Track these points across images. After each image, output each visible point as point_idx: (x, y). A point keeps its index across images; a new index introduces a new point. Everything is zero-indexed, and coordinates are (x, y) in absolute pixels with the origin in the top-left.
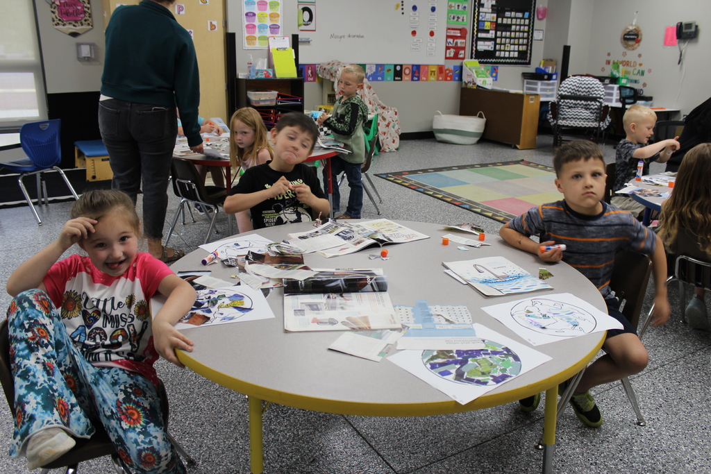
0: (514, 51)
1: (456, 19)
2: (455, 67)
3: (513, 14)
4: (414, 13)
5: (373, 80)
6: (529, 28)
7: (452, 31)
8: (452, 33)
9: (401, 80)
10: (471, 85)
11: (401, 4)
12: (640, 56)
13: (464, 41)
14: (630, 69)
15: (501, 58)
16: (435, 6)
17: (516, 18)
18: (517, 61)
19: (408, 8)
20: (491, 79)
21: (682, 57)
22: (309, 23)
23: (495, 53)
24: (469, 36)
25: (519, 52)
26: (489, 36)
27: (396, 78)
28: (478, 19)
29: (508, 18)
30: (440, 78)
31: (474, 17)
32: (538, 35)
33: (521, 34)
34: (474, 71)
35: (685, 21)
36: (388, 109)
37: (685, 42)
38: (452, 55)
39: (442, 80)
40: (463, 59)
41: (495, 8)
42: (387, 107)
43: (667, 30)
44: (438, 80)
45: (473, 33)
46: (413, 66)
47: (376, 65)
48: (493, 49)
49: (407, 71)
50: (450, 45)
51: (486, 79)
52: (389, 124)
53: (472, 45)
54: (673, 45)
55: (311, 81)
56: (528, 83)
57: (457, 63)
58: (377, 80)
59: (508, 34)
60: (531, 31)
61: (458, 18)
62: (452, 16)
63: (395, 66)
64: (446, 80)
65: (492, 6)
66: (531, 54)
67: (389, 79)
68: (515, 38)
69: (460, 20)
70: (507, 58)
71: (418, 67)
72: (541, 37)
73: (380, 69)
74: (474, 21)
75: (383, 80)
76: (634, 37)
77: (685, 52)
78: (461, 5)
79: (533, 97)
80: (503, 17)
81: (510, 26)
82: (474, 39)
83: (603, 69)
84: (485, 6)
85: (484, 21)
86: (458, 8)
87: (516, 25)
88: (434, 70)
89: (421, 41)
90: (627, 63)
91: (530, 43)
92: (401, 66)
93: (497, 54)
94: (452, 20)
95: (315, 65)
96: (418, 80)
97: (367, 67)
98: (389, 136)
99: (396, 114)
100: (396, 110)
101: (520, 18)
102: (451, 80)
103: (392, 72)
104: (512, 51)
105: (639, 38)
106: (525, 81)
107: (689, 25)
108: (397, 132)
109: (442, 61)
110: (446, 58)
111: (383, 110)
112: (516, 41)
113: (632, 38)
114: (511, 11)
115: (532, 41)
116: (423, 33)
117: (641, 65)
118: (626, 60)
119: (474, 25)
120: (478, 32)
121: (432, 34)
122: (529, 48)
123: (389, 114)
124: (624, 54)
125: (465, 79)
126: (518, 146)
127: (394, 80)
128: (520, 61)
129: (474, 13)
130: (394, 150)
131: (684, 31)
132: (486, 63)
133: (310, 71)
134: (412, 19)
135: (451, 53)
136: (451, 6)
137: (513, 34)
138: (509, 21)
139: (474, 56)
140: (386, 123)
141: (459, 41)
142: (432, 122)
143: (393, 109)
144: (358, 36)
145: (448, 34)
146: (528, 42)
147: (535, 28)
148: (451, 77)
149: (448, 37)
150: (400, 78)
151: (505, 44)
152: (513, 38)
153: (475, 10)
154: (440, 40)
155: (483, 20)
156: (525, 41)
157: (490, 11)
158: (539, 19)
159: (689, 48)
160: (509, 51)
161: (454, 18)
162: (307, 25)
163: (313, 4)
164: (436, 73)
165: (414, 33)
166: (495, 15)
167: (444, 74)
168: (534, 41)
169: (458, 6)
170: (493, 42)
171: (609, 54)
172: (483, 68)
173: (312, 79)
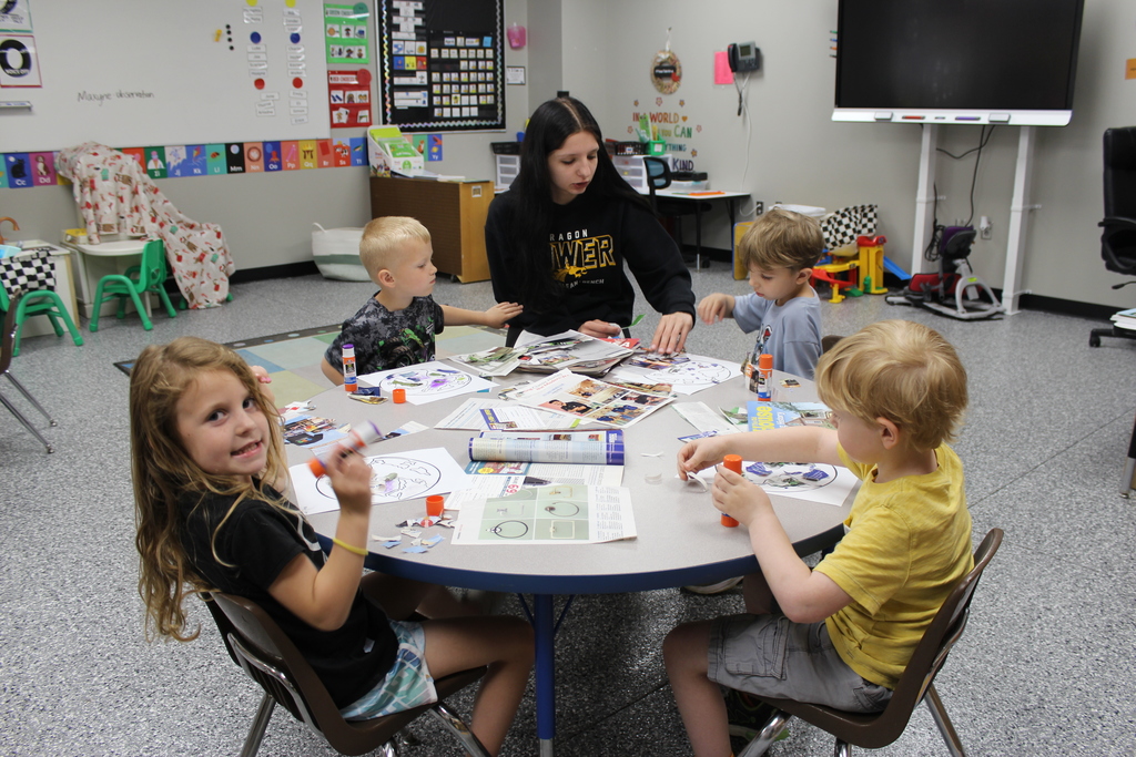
0: (470, 106)
1: (345, 54)
2: (352, 140)
3: (460, 41)
4: (255, 46)
5: (183, 175)
6: (495, 64)
7: (340, 76)
8: (340, 80)
9: (244, 171)
10: (383, 171)
11: (226, 30)
12: (682, 103)
13: (366, 92)
14: (669, 127)
15: (446, 120)
16: (298, 31)
17: (468, 48)
18: (478, 123)
19: (242, 38)
20: (421, 158)
21: (743, 103)
22: (23, 71)
23: (433, 111)
24: (375, 84)
25: (480, 107)
26: (415, 81)
27: (232, 169)
28: (390, 53)
29: (450, 48)
30: (325, 163)
31: (382, 50)
32: (512, 76)
33: (481, 76)
34: (387, 146)
35: (740, 42)
36: (201, 228)
37: (744, 78)
38: (344, 119)
39: (329, 166)
40: (368, 125)
41: (423, 31)
42: (197, 224)
43: (717, 56)
44: (321, 165)
45: (383, 78)
46: (265, 143)
47: (187, 146)
48: (426, 105)
49: (254, 155)
50: (338, 102)
51: (411, 159)
52: (203, 255)
53: (384, 100)
54: (726, 82)
55: (46, 184)
56: (502, 161)
57: (357, 133)
58: (193, 174)
59: (454, 76)
60: (500, 70)
61: (350, 52)
62: (337, 49)
63: (228, 146)
64: (337, 165)
65: (417, 27)
66: (503, 109)
67: (217, 170)
68: (469, 83)
69: (355, 55)
70: (456, 119)
71: (276, 145)
72: (521, 79)
73: (195, 153)
74: (382, 57)
75: (204, 172)
76: (669, 71)
77: (747, 93)
78: (352, 29)
79: (479, 187)
80: (441, 47)
81: (457, 61)
82: (387, 89)
83: (630, 130)
84: (402, 28)
85: (404, 56)
86: (348, 34)
87: (468, 60)
88: (310, 148)
89: (276, 97)
90: (663, 118)
91: (500, 90)
92: (241, 145)
93: (437, 112)
94: (337, 56)
95: (51, 152)
96: (280, 168)
97: (168, 151)
98: (205, 278)
99: (219, 235)
100: (219, 229)
101: (476, 48)
102: (348, 164)
103: (223, 158)
104: (467, 105)
105: (678, 73)
106: (498, 157)
107: (746, 49)
108: (224, 268)
109: (324, 132)
110: (333, 126)
111: (189, 231)
112: (473, 89)
113: (666, 72)
114: (455, 35)
115: (503, 86)
116: (279, 83)
117: (685, 119)
118: (663, 112)
119: (383, 64)
120: (390, 75)
121: (298, 83)
122: (499, 99)
123: (203, 239)
124: (659, 102)
125: (374, 161)
126: (460, 277)
127: (229, 172)
128: (484, 123)
129: (382, 42)
130: (215, 304)
131: (740, 58)
132: (415, 130)
133: (41, 166)
134: (251, 57)
135: (342, 115)
136: (332, 31)
137: (464, 77)
138: (454, 53)
139: (389, 119)
140: (197, 254)
141: (356, 94)
142: (309, 243)
143: (212, 226)
144: (139, 95)
145: (332, 82)
146: (496, 89)
147: (506, 65)
148: (346, 159)
149: (332, 87)
150: (240, 168)
151: (450, 95)
152: (465, 83)
153: (381, 35)
154: (317, 94)
155: (401, 53)
156: (490, 88)
157: (413, 36)
158: (513, 48)
159: (749, 86)
160: (461, 107)
161: (340, 52)
162: (20, 75)
163: (28, 33)
164: (315, 154)
165: (260, 83)
166: (424, 44)
167: (332, 155)
168: (506, 87)
169: (348, 30)
170: (426, 92)
171: (636, 103)
172: (407, 139)
173: (48, 180)
